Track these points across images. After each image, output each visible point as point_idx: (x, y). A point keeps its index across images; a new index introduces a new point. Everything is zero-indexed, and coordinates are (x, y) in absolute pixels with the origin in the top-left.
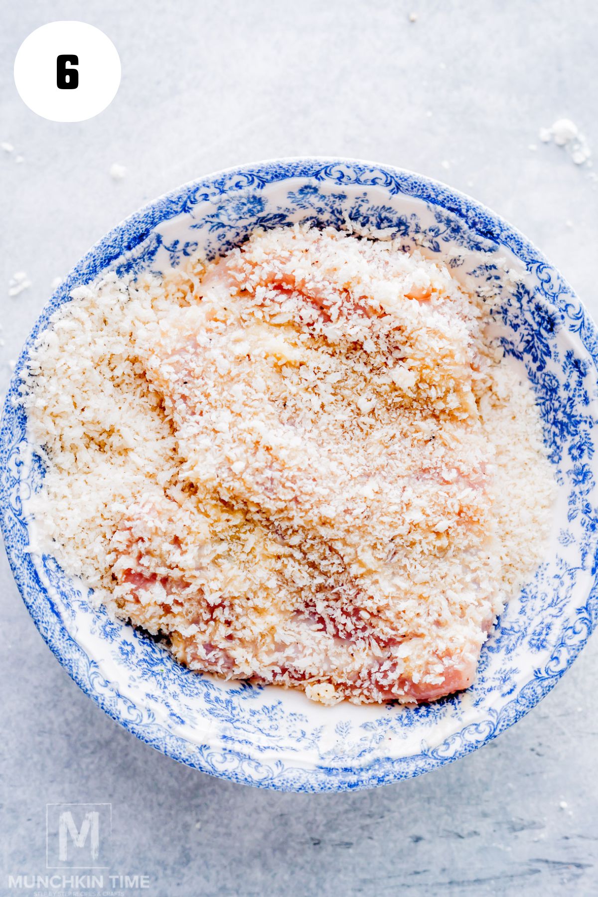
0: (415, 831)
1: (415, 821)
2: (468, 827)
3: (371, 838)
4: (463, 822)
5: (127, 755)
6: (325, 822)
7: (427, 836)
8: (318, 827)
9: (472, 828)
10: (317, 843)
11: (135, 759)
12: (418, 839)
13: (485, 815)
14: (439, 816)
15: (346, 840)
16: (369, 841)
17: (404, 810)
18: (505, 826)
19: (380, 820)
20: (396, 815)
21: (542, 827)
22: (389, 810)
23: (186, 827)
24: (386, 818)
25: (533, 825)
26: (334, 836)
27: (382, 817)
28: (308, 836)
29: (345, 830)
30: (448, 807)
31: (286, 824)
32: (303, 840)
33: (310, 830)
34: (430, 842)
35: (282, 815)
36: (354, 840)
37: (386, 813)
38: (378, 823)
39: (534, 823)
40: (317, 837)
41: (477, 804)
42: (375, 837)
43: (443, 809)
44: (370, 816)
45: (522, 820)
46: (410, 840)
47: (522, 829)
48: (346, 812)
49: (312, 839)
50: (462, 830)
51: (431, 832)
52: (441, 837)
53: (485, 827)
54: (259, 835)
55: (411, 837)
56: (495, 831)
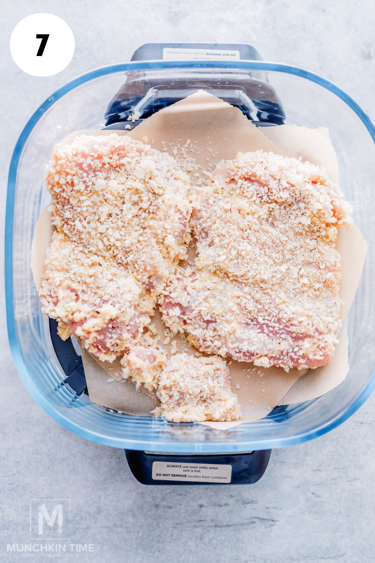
0: (201, 502)
1: (201, 498)
2: (224, 502)
3: (181, 505)
4: (222, 499)
5: (74, 464)
6: (160, 497)
7: (206, 505)
8: (158, 499)
9: (226, 502)
10: (157, 506)
11: (78, 466)
12: (201, 506)
13: (232, 496)
14: (211, 496)
15: (170, 505)
16: (180, 506)
17: (196, 493)
18: (240, 502)
19: (185, 497)
20: (193, 495)
21: (257, 503)
22: (189, 493)
23: (100, 497)
24: (188, 496)
25: (252, 502)
26: (164, 503)
27: (186, 496)
28: (153, 503)
29: (170, 501)
30: (215, 492)
31: (143, 497)
32: (151, 505)
33: (154, 500)
34: (207, 507)
35: (142, 493)
36: (173, 505)
37: (188, 494)
38: (184, 498)
39: (253, 501)
40: (157, 503)
41: (228, 491)
42: (183, 504)
43: (213, 493)
44: (181, 495)
45: (248, 499)
46: (198, 506)
47: (248, 503)
48: (170, 493)
49: (155, 504)
50: (221, 503)
51: (207, 503)
52: (212, 505)
53: (231, 501)
54: (131, 502)
55: (198, 505)
56: (236, 504)
